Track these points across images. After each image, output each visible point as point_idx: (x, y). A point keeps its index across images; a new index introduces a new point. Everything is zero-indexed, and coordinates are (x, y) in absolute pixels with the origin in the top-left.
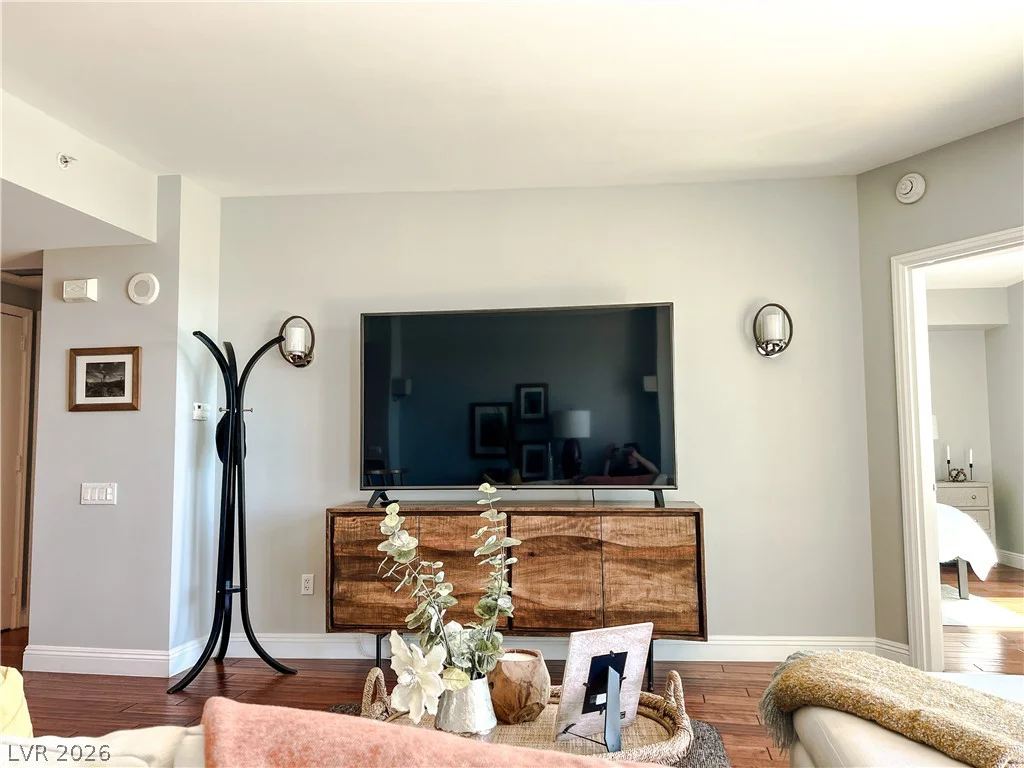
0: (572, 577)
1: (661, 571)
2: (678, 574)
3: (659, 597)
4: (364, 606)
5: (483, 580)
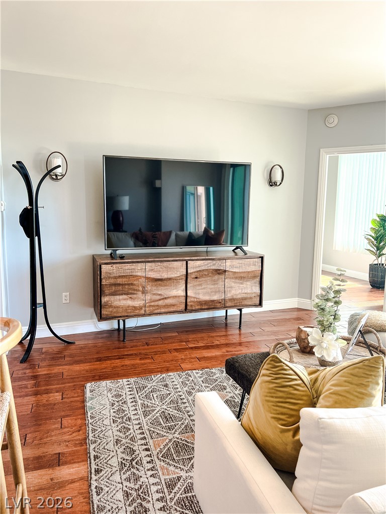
0: (212, 286)
1: (247, 281)
2: (253, 282)
3: (246, 292)
4: (118, 307)
5: (174, 291)
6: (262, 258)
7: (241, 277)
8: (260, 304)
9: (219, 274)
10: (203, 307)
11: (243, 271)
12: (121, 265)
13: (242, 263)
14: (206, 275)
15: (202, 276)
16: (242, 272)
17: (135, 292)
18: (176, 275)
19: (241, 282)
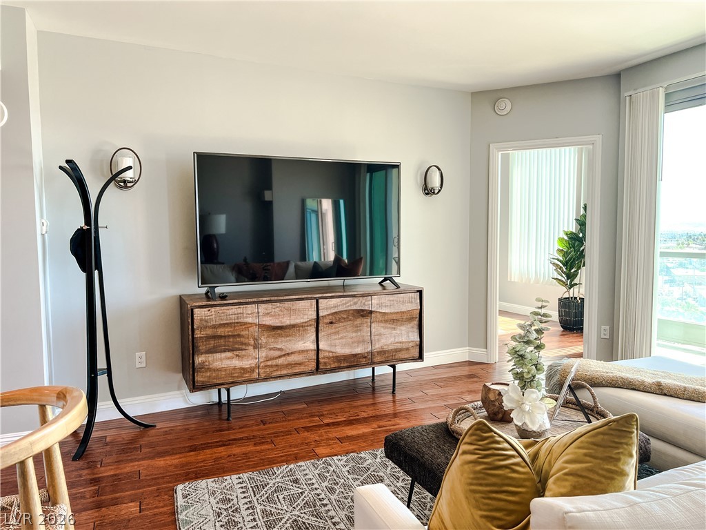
0: (354, 335)
1: (401, 325)
2: (409, 326)
3: (400, 340)
4: (219, 370)
5: (301, 342)
6: (420, 292)
7: (394, 320)
8: (421, 357)
9: (363, 316)
10: (342, 365)
11: (396, 311)
12: (222, 308)
13: (393, 301)
14: (344, 318)
15: (339, 321)
16: (394, 313)
17: (244, 347)
18: (302, 321)
19: (393, 326)
